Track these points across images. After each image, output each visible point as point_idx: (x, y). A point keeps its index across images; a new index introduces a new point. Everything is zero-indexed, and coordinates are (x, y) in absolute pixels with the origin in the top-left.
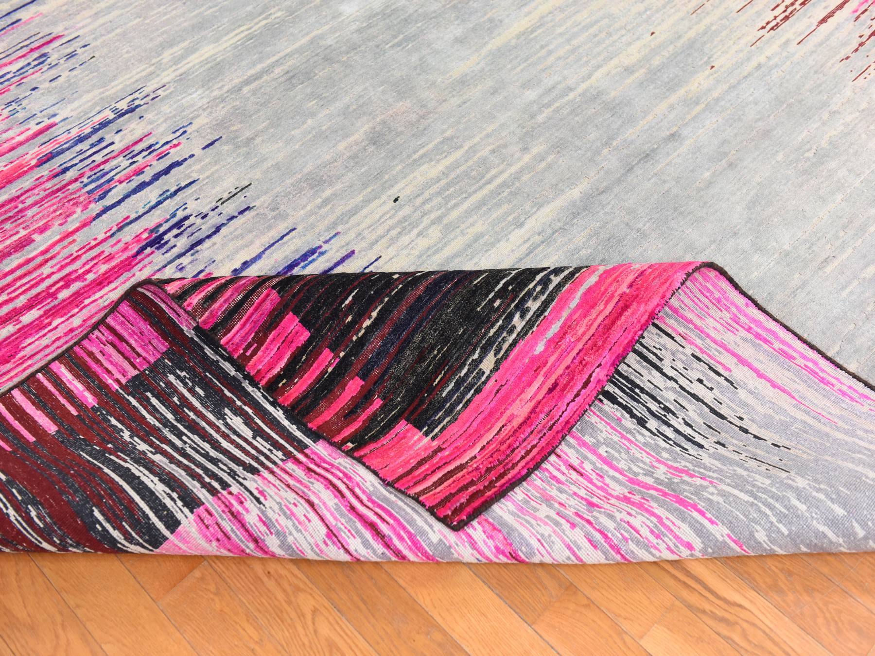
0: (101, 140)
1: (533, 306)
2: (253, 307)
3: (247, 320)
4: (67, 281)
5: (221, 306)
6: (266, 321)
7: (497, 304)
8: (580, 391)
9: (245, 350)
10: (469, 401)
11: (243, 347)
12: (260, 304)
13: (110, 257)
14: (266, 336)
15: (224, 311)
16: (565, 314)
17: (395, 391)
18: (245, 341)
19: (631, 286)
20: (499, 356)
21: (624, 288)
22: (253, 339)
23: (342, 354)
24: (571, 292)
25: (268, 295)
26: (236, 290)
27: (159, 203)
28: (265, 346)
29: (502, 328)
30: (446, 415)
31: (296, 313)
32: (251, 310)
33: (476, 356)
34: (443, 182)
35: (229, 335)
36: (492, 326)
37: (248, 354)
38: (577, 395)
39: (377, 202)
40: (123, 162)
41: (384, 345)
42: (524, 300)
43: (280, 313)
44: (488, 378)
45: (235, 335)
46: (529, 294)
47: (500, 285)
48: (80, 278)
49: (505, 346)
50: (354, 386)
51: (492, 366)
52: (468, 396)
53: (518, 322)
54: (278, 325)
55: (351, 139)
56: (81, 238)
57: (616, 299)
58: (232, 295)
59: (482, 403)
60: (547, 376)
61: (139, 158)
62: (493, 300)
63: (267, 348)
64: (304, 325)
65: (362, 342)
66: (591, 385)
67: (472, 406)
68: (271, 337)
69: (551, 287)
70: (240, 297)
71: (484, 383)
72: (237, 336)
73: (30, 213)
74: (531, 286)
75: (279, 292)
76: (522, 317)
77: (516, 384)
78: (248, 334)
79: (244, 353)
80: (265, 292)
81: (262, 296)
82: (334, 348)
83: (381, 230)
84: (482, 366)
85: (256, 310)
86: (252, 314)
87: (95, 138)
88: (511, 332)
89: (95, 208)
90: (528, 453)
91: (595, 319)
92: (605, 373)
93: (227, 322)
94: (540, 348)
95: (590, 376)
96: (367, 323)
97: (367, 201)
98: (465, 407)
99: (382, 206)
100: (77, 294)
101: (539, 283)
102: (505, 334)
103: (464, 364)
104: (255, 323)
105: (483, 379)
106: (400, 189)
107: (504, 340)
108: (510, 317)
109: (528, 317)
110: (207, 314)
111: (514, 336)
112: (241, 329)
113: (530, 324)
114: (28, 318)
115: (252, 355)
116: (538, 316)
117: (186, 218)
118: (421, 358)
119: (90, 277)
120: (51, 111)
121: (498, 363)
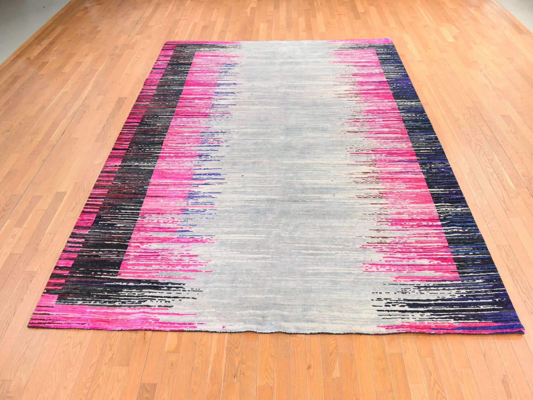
0: (214, 134)
1: (98, 303)
4: (182, 153)
7: (94, 296)
8: (80, 324)
9: (62, 258)
10: (69, 304)
13: (192, 154)
14: (67, 260)
16: (99, 311)
17: (65, 289)
19: (112, 320)
20: (83, 304)
21: (111, 319)
23: (69, 275)
24: (105, 309)
27: (209, 150)
29: (89, 300)
30: (63, 302)
33: (80, 299)
34: (255, 179)
36: (89, 298)
38: (79, 324)
39: (239, 174)
40: (212, 140)
41: (75, 281)
42: (98, 301)
44: (76, 305)
46: (100, 301)
47: (99, 294)
48: (184, 154)
49: (85, 304)
50: (63, 281)
51: (79, 304)
52: (70, 303)
53: (92, 303)
55: (250, 161)
56: (192, 148)
57: (107, 319)
59: (70, 307)
60: (82, 315)
61: (215, 141)
62: (95, 295)
64: (72, 265)
65: (73, 277)
66: (83, 325)
67: (68, 305)
69: (104, 304)
71: (75, 305)
73: (190, 139)
74: (102, 300)
76: (94, 303)
77: (77, 311)
82: (70, 273)
83: (233, 179)
84: (79, 302)
87: (213, 134)
88: (89, 302)
89: (200, 145)
90: (59, 324)
91: (101, 317)
92: (88, 327)
94: (88, 310)
95: (85, 324)
96: (78, 275)
97: (238, 173)
98: (67, 304)
99: (239, 175)
100: (181, 156)
101: (104, 301)
102: (88, 302)
103: (77, 298)
105: (76, 304)
106: (246, 175)
107: (86, 302)
108: (93, 300)
109: (94, 304)
111: (89, 304)
113: (93, 305)
114: (172, 155)
116: (96, 306)
117: (209, 155)
118: (75, 289)
119: (186, 155)
120: (213, 125)
121: (81, 304)
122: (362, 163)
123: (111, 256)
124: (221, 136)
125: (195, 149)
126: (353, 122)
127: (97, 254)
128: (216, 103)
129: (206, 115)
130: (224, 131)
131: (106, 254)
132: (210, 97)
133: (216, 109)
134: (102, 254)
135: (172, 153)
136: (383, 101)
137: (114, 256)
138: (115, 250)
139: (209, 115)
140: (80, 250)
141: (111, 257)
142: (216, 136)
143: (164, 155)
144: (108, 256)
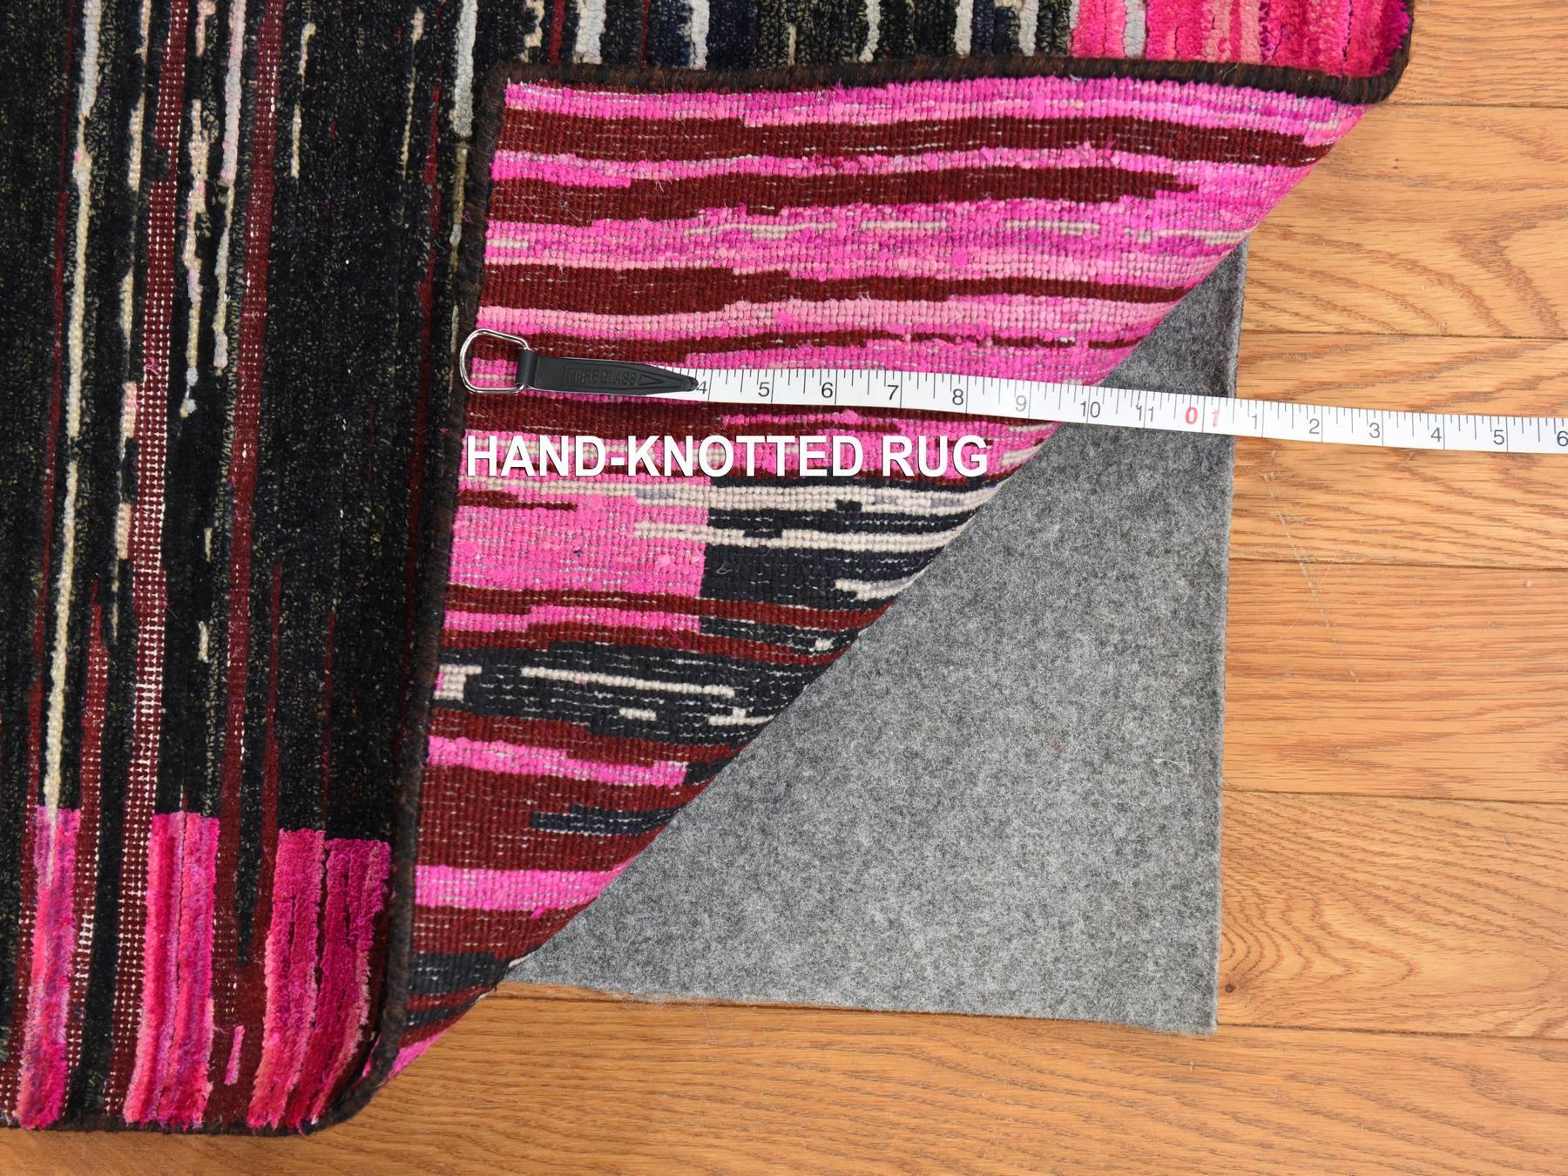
2: (152, 920)
3: (161, 979)
5: (50, 1009)
6: (223, 927)
9: (217, 1075)
11: (204, 1069)
12: (166, 895)
14: (254, 975)
15: (73, 1017)
18: (200, 1046)
22: (219, 1019)
25: (169, 848)
26: (57, 919)
28: (270, 1007)
31: (296, 820)
32: (150, 937)
35: (139, 1074)
37: (233, 1077)
43: (250, 865)
45: (155, 1060)
54: (267, 902)
58: (57, 948)
63: (283, 1009)
64: (352, 836)
68: (270, 963)
70: (88, 932)
72: (164, 1054)
75: (194, 805)
78: (193, 1017)
79: (220, 1087)
80: (152, 845)
81: (154, 863)
85: (165, 925)
86: (163, 945)
91: (1236, 26)
93: (106, 1043)
104: (190, 964)
110: (25, 1075)
112: (161, 1022)
115: (248, 1072)
123: (197, 202)
127: (154, 466)
131: (159, 307)
134: (157, 367)
137: (199, 151)
138: (82, 168)
140: (69, 801)
141: (214, 190)
144: (207, 251)
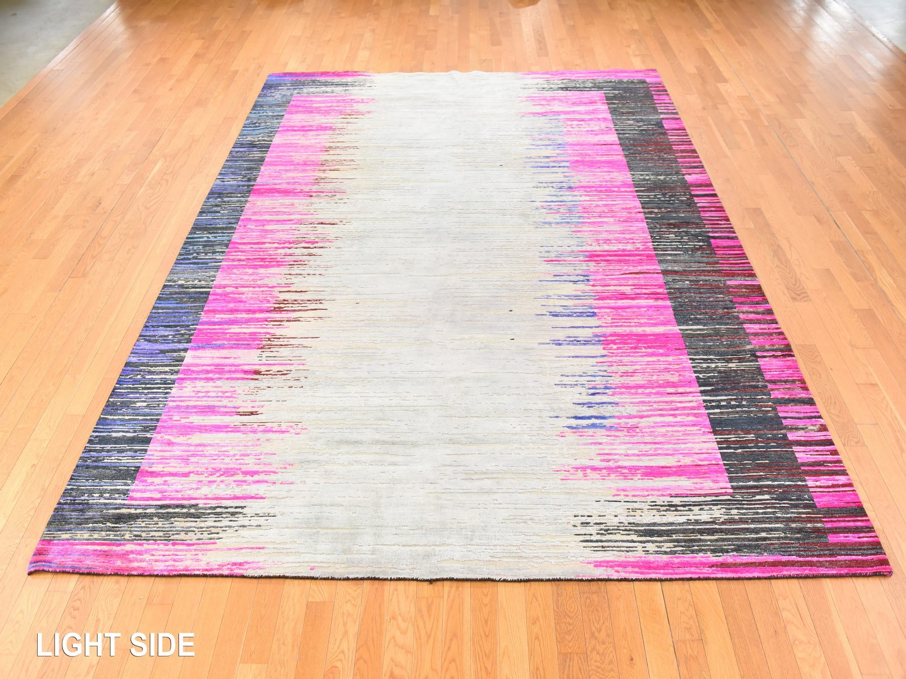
117: (557, 189)
122: (334, 181)
124: (549, 218)
125: (584, 198)
126: (317, 242)
128: (581, 286)
129: (593, 257)
130: (547, 226)
132: (601, 302)
133: (578, 272)
135: (617, 192)
136: (236, 288)
139: (587, 256)
142: (558, 218)
143: (627, 189)
